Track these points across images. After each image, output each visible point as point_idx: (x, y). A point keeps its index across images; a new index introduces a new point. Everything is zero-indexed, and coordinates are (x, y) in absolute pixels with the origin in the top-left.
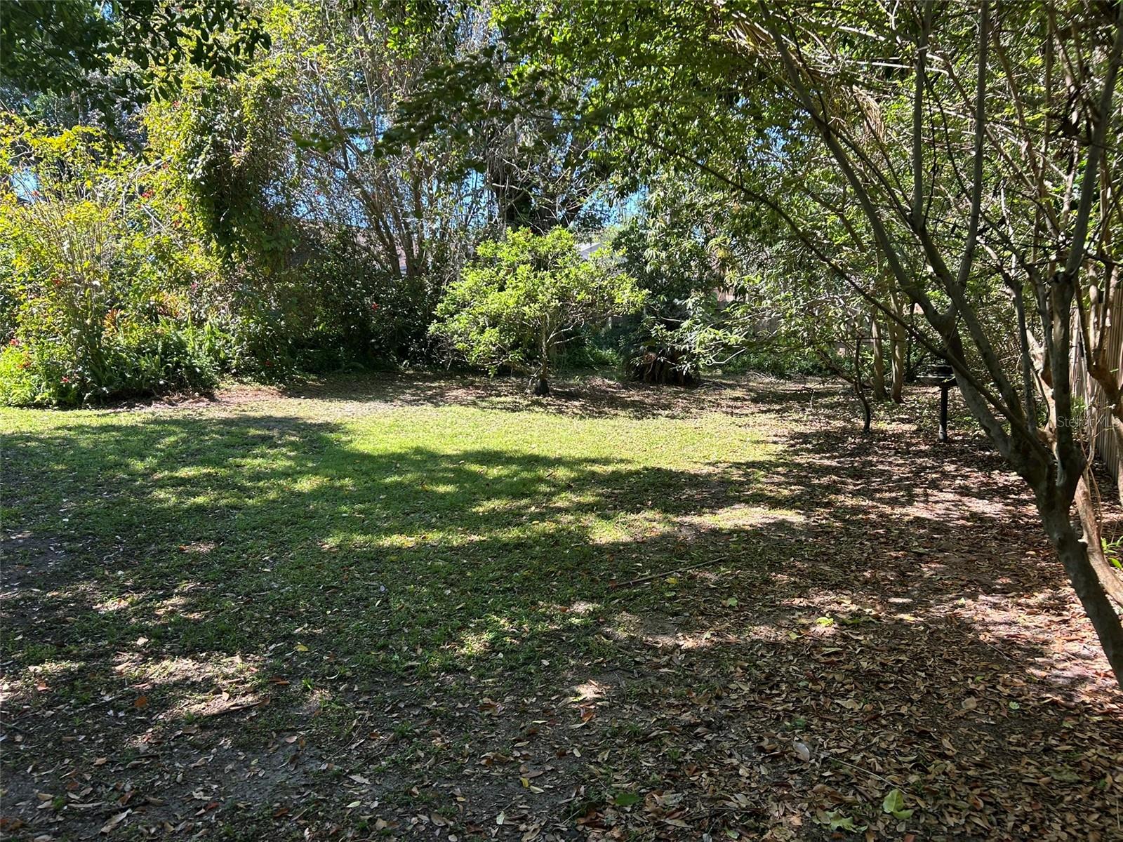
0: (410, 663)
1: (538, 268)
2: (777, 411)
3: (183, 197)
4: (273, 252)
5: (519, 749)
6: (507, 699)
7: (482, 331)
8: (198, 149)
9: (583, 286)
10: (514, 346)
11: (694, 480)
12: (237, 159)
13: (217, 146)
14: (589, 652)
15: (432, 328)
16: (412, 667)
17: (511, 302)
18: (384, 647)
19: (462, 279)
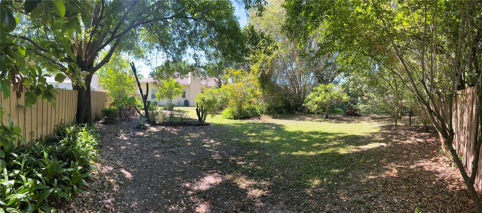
0: (305, 184)
1: (326, 92)
2: (378, 121)
3: (256, 81)
4: (272, 90)
5: (333, 208)
6: (328, 194)
7: (314, 105)
8: (260, 71)
9: (336, 96)
10: (321, 108)
11: (363, 137)
12: (266, 73)
13: (263, 70)
14: (345, 180)
15: (303, 105)
16: (306, 185)
17: (320, 99)
18: (299, 179)
19: (309, 94)
